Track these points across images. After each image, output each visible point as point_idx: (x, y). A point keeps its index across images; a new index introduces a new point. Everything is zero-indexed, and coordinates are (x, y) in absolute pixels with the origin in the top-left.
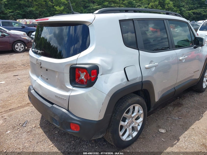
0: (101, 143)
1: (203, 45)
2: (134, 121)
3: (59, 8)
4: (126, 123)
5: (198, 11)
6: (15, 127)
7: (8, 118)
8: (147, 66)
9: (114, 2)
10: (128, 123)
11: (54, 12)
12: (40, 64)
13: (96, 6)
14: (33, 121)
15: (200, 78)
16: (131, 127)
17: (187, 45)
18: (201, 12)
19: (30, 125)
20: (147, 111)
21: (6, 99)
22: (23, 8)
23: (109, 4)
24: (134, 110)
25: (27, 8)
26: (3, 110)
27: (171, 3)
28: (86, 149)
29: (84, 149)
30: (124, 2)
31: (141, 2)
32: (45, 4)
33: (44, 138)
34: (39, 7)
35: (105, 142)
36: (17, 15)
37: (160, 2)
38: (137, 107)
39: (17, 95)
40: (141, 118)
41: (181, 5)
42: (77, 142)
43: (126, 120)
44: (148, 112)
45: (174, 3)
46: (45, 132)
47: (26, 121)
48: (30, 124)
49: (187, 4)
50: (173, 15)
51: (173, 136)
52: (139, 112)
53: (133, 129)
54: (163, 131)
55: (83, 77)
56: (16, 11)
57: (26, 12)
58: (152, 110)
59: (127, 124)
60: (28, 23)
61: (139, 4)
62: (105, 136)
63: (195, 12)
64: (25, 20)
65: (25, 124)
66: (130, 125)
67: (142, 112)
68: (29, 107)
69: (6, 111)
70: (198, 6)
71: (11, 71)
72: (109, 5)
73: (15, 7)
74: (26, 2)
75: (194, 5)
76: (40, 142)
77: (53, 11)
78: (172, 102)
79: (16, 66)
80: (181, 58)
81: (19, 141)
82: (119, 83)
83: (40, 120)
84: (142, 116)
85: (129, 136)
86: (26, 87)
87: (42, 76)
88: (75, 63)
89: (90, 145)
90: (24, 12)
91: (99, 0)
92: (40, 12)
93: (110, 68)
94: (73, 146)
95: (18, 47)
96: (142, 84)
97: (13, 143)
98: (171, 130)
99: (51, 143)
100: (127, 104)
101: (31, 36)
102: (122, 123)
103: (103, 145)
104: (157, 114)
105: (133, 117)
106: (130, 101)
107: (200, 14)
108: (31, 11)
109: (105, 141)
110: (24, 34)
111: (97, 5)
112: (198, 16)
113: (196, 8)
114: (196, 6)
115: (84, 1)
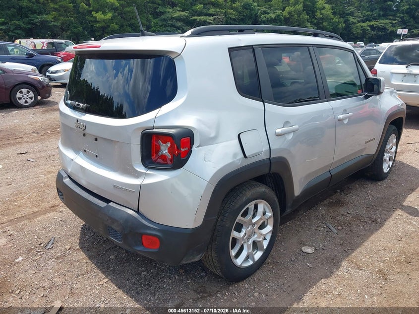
0: (196, 274)
1: (381, 91)
2: (256, 230)
3: (102, 16)
4: (242, 234)
5: (380, 23)
6: (31, 249)
7: (16, 233)
8: (279, 131)
9: (215, 5)
10: (245, 233)
11: (92, 24)
12: (84, 128)
13: (177, 12)
14: (65, 239)
15: (377, 154)
16: (250, 242)
17: (352, 93)
18: (387, 27)
19: (60, 246)
20: (279, 212)
21: (8, 198)
22: (27, 16)
23: (204, 8)
24: (257, 211)
25: (35, 15)
26: (4, 219)
27: (328, 6)
28: (169, 284)
29: (165, 286)
30: (235, 5)
31: (269, 5)
32: (74, 7)
33: (89, 267)
34: (60, 13)
35: (204, 272)
36: (13, 29)
37: (305, 6)
38: (262, 206)
39: (29, 190)
40: (268, 226)
41: (347, 12)
42: (152, 273)
43: (243, 230)
44: (281, 215)
45: (333, 8)
46: (90, 257)
47: (53, 239)
48: (59, 244)
49: (359, 10)
50: (326, 37)
51: (326, 258)
52: (264, 214)
53: (256, 245)
54: (309, 250)
55: (165, 150)
56: (13, 22)
57: (33, 24)
58: (288, 211)
59: (244, 236)
60: (39, 47)
61: (265, 9)
62: (205, 260)
63: (375, 26)
64: (32, 39)
65: (50, 245)
66: (249, 239)
67: (271, 214)
68: (55, 212)
69: (11, 220)
70: (379, 14)
71: (11, 145)
72: (205, 11)
73: (9, 12)
74: (34, 4)
75: (372, 11)
76: (83, 275)
77: (89, 22)
78: (328, 200)
79: (21, 135)
80: (341, 117)
81: (41, 275)
82: (230, 161)
83: (79, 236)
84: (271, 221)
85: (248, 258)
86: (45, 174)
87: (85, 151)
88: (151, 125)
89: (177, 277)
90: (29, 23)
91: (183, 1)
92: (63, 24)
93: (212, 135)
94: (145, 280)
95: (23, 96)
96: (270, 162)
97: (31, 279)
98: (324, 248)
99: (103, 276)
100: (244, 199)
101: (47, 74)
102: (235, 234)
103: (201, 277)
104: (298, 221)
105: (254, 224)
106: (249, 194)
107: (384, 29)
108: (44, 23)
109: (204, 269)
110: (32, 69)
111: (179, 11)
112: (380, 33)
113: (377, 17)
114: (375, 13)
115: (153, 3)
